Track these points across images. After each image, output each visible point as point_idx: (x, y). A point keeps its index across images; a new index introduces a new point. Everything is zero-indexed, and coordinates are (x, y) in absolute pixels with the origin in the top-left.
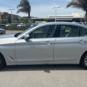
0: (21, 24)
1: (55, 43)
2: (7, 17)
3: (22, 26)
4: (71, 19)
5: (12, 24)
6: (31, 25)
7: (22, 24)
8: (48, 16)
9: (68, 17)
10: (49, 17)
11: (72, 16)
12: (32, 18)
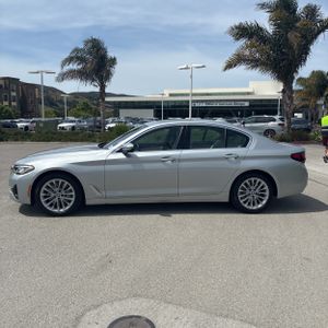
0: (72, 122)
1: (179, 160)
2: (14, 94)
3: (73, 128)
4: (247, 104)
5: (43, 119)
6: (107, 123)
7: (73, 119)
8: (167, 92)
9: (234, 94)
10: (171, 95)
11: (248, 93)
12: (107, 99)
